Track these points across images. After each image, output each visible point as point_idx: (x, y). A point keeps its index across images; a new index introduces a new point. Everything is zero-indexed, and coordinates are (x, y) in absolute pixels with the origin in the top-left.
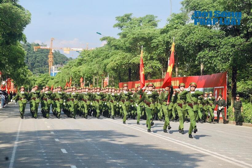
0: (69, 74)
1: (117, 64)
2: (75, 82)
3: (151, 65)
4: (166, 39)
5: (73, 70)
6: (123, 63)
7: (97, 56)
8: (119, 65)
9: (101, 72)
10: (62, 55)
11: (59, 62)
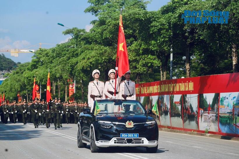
0: (19, 80)
1: (91, 63)
2: (28, 91)
3: (145, 62)
4: (172, 20)
5: (26, 75)
6: (99, 62)
7: (59, 55)
8: (93, 64)
9: (65, 76)
10: (8, 59)
11: (5, 67)
